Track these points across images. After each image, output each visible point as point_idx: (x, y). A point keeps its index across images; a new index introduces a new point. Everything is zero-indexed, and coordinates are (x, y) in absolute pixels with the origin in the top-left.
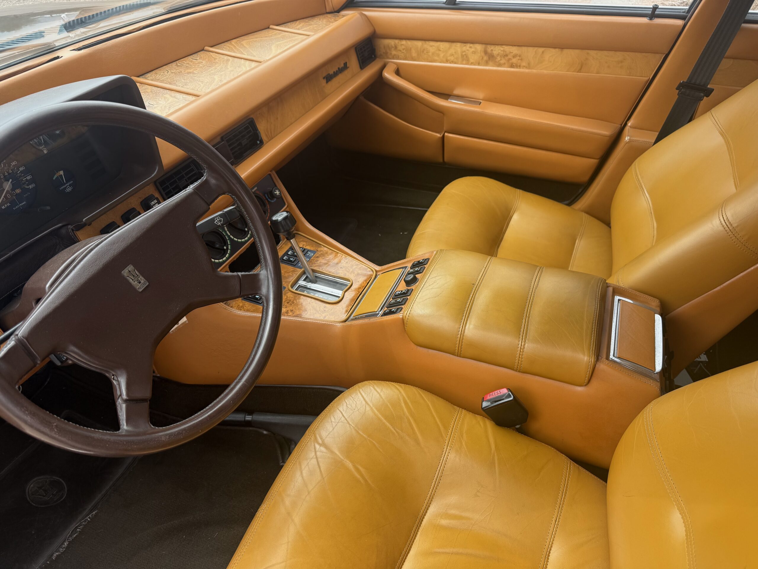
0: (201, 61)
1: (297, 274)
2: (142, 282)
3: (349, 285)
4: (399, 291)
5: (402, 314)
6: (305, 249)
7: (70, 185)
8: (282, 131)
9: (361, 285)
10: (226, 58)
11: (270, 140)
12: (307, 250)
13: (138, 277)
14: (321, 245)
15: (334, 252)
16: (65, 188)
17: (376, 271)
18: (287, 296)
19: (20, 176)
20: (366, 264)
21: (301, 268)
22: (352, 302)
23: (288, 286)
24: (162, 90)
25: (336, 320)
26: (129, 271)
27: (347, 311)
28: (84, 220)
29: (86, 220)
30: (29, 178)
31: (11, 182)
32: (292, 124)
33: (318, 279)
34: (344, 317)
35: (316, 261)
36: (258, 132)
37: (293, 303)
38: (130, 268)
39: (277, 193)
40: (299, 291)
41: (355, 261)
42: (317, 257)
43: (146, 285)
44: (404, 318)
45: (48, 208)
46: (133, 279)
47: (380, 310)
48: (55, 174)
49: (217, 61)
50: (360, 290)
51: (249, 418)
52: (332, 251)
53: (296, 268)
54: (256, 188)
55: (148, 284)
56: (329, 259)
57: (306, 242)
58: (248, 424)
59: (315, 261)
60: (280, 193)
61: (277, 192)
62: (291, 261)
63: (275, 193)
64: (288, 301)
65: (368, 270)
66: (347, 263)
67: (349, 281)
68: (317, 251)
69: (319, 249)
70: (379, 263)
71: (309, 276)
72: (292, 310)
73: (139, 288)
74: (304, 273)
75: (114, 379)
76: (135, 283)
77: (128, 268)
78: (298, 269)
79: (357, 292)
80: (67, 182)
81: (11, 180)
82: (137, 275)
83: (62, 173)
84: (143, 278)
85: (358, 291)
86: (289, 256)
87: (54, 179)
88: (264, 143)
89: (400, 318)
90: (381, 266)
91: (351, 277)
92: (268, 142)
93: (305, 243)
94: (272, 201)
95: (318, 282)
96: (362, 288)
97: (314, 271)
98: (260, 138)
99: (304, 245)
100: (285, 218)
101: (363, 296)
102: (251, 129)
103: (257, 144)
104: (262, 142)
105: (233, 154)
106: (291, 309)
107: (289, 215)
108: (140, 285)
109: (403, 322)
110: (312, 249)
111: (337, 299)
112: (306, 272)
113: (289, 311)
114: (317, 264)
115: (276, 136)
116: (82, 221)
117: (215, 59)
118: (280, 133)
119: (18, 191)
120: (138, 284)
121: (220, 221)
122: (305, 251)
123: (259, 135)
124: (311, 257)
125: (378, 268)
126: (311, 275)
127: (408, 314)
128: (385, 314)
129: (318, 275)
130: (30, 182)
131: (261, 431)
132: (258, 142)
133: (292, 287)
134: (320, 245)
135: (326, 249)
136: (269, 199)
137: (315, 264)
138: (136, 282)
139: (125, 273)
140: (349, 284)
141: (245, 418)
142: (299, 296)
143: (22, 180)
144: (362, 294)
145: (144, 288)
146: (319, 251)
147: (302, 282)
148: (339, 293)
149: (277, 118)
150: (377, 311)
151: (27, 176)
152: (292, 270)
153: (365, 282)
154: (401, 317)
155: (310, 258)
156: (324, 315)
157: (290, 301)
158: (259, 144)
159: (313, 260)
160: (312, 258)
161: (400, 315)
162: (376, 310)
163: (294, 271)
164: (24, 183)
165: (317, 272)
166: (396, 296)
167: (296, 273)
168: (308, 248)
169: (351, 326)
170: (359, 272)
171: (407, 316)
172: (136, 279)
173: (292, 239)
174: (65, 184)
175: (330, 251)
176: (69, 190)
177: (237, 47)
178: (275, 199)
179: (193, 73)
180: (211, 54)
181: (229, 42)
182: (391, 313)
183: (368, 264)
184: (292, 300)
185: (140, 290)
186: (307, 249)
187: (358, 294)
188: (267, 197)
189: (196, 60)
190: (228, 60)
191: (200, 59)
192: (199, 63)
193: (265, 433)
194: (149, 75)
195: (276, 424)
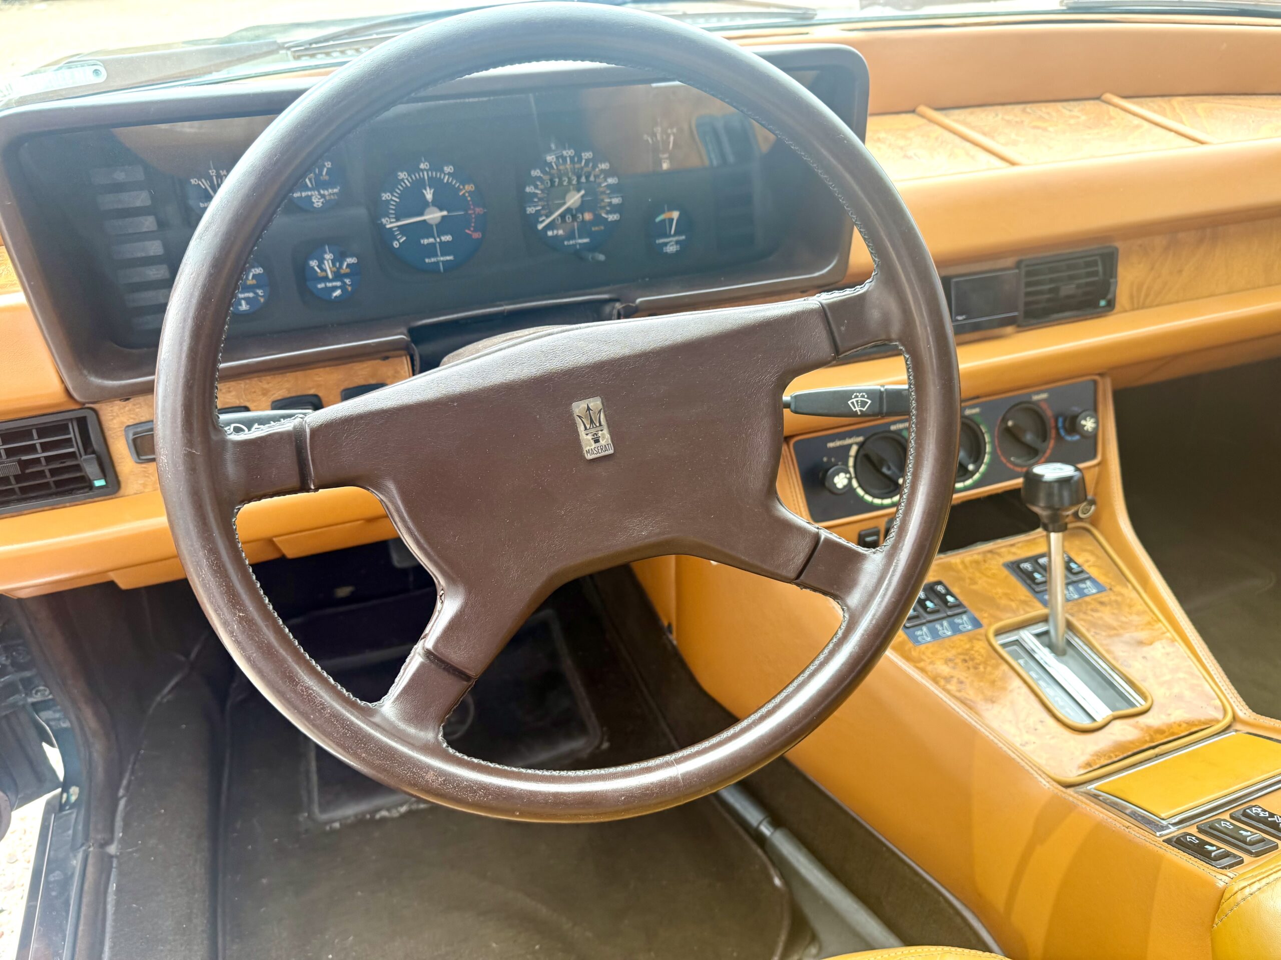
0: (1079, 114)
1: (1027, 612)
2: (603, 442)
3: (1139, 708)
4: (1264, 810)
5: (1227, 879)
6: (1082, 572)
7: (677, 242)
8: (1177, 302)
9: (1170, 726)
10: (1137, 121)
11: (1133, 309)
12: (1086, 576)
13: (599, 428)
14: (1128, 580)
15: (1151, 614)
16: (666, 244)
17: (1235, 718)
18: (972, 648)
19: (603, 193)
20: (1216, 684)
21: (1045, 604)
22: (1117, 753)
23: (990, 624)
24: (957, 140)
25: (1048, 769)
26: (589, 409)
27: (1089, 764)
28: (639, 300)
30: (616, 201)
31: (583, 196)
32: (1212, 295)
33: (1070, 651)
34: (1073, 774)
35: (1093, 610)
36: (1112, 280)
37: (976, 668)
38: (595, 403)
39: (1085, 426)
40: (1010, 653)
41: (1191, 663)
42: (1102, 603)
43: (606, 453)
44: (1226, 895)
46: (588, 427)
47: (1174, 821)
48: (663, 212)
49: (1113, 122)
50: (1158, 736)
51: (766, 830)
52: (1147, 609)
53: (1035, 600)
54: (1044, 396)
55: (611, 451)
56: (1126, 623)
57: (1097, 557)
58: (761, 840)
59: (1089, 607)
60: (1096, 429)
61: (1089, 424)
62: (1033, 579)
63: (1083, 422)
64: (967, 658)
65: (1212, 702)
66: (1168, 654)
67: (1144, 697)
68: (1111, 589)
69: (1118, 588)
70: (1255, 706)
71: (1052, 632)
72: (961, 682)
73: (588, 452)
74: (1045, 619)
76: (585, 437)
77: (591, 402)
78: (1038, 605)
79: (1148, 738)
80: (677, 233)
81: (583, 192)
82: (600, 424)
83: (675, 215)
84: (608, 436)
85: (1151, 736)
86: (1037, 567)
87: (658, 219)
88: (1116, 310)
89: (1213, 885)
90: (1258, 713)
91: (1158, 693)
92: (1125, 311)
93: (1092, 559)
94: (1068, 438)
95: (1065, 658)
96: (1166, 734)
97: (1070, 626)
98: (1110, 296)
99: (1087, 561)
100: (1064, 482)
101: (1157, 756)
102: (1100, 268)
103: (1096, 305)
104: (1111, 305)
105: (1027, 304)
106: (962, 678)
107: (1075, 479)
108: (594, 445)
109: (1219, 903)
110: (1102, 579)
111: (1086, 723)
112: (1051, 620)
113: (955, 681)
114: (1089, 618)
115: (1158, 305)
116: (634, 302)
117: (1111, 118)
118: (1170, 303)
119: (588, 216)
120: (592, 442)
121: (863, 403)
122: (1074, 575)
123: (1112, 289)
124: (1087, 595)
125: (1244, 712)
126: (1058, 633)
127: (1247, 891)
128: (1179, 843)
129: (1076, 641)
130: (614, 209)
131: (772, 871)
132: (1103, 303)
133: (998, 633)
134: (1125, 580)
135: (1134, 595)
136: (1062, 432)
137: (1085, 613)
138: (590, 437)
139: (579, 407)
140: (1141, 704)
141: (760, 823)
142: (1000, 661)
143: (603, 200)
144: (1157, 751)
145: (598, 455)
146: (1114, 592)
147: (1027, 636)
148: (1101, 712)
149: (1180, 271)
150: (1163, 819)
151: (614, 197)
152: (1023, 598)
153: (1184, 725)
154: (1221, 884)
155: (1082, 594)
156: (1026, 737)
157: (972, 659)
158: (1103, 307)
159: (1087, 603)
160: (1087, 599)
161: (1220, 878)
162: (1163, 815)
163: (1025, 603)
164: (603, 208)
165: (1079, 635)
166: (1245, 814)
167: (1028, 609)
168: (1093, 572)
169: (1071, 808)
170: (1187, 694)
171: (1239, 896)
172: (594, 430)
173: (1054, 531)
174: (670, 236)
175: (1140, 607)
176: (671, 249)
177: (1178, 110)
178: (1076, 438)
179: (1045, 129)
180: (1111, 108)
181: (1166, 99)
182: (1199, 850)
183: (1223, 688)
184: (979, 659)
185: (589, 457)
186: (1087, 573)
187: (1146, 742)
188: (1060, 424)
189: (1070, 111)
190: (1138, 127)
191: (1077, 112)
192: (1072, 117)
193: (777, 881)
194: (957, 112)
195: (805, 883)
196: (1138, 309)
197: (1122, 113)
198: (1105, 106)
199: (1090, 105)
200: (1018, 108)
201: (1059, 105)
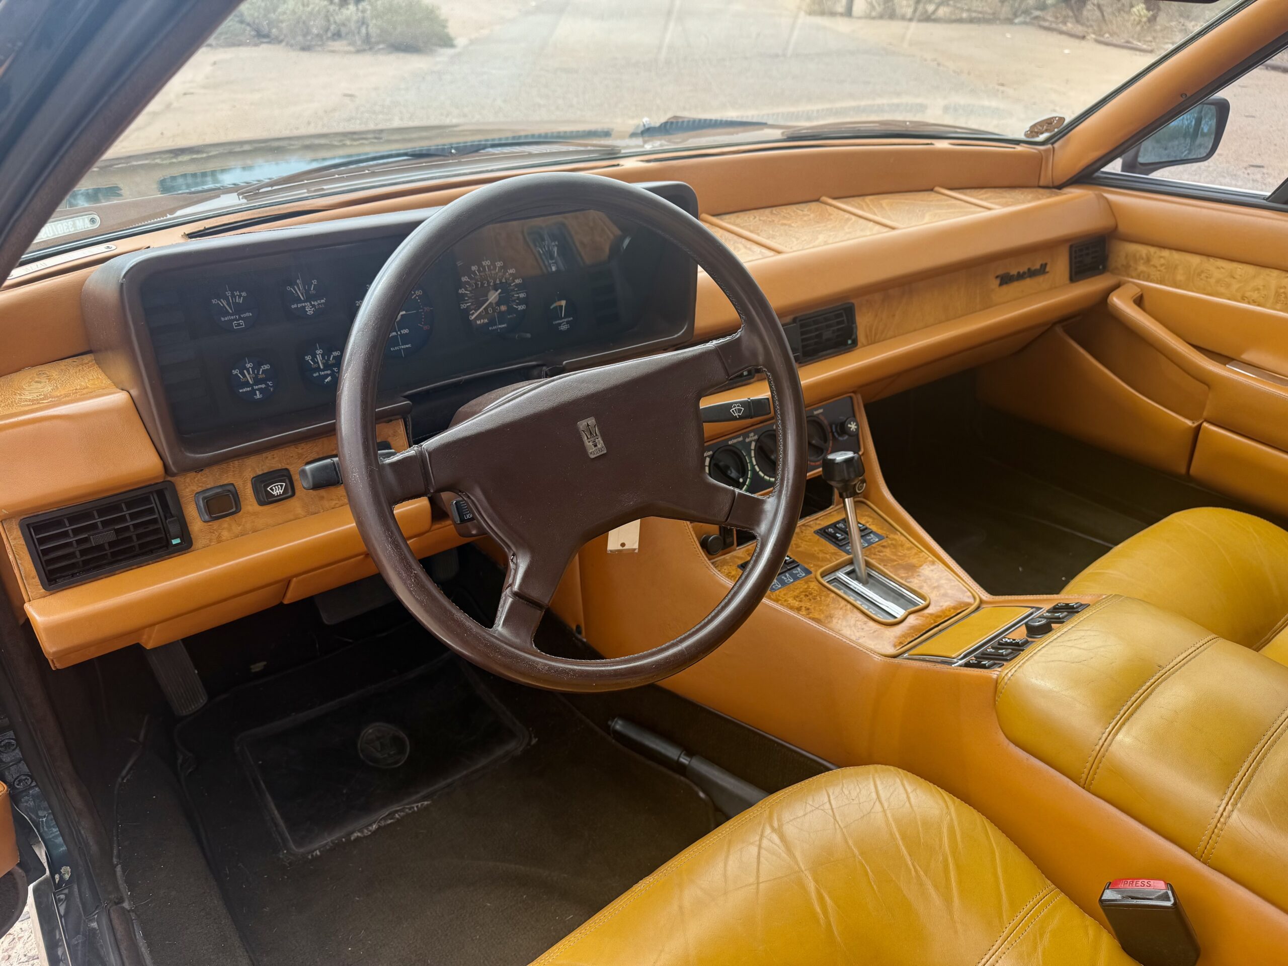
0: (808, 213)
1: (837, 560)
2: (599, 446)
3: (921, 606)
4: (1009, 639)
5: (998, 673)
6: (866, 528)
7: (568, 322)
8: (895, 337)
9: (943, 611)
10: (847, 215)
11: (869, 344)
12: (870, 531)
13: (596, 437)
14: (897, 530)
15: (916, 548)
16: (560, 324)
17: (981, 601)
18: (809, 587)
19: (513, 290)
20: (966, 583)
21: (848, 553)
22: (916, 633)
23: (816, 571)
24: (736, 238)
25: (877, 650)
26: (588, 425)
27: (901, 643)
28: (564, 363)
29: (566, 363)
30: (522, 295)
31: (499, 294)
32: (915, 330)
33: (871, 581)
34: (892, 651)
35: (879, 552)
36: (854, 325)
37: (815, 599)
38: (591, 421)
39: (851, 428)
40: (833, 586)
41: (948, 573)
42: (884, 547)
43: (602, 453)
44: (999, 681)
45: (529, 335)
46: (589, 437)
47: (960, 657)
48: (555, 302)
49: (831, 217)
50: (939, 619)
51: (684, 760)
52: (912, 546)
53: (841, 551)
54: (821, 411)
55: (605, 452)
56: (902, 556)
57: (874, 519)
58: (681, 769)
59: (876, 550)
60: (857, 429)
61: (853, 426)
62: (837, 538)
63: (849, 426)
64: (807, 593)
65: (966, 594)
66: (932, 570)
67: (923, 598)
68: (887, 537)
69: (892, 536)
70: (991, 591)
71: (857, 570)
72: (808, 609)
73: (591, 453)
74: (851, 562)
75: (512, 560)
76: (588, 444)
77: (588, 421)
78: (844, 554)
79: (932, 622)
80: (565, 317)
81: (500, 291)
82: (596, 435)
83: (563, 303)
84: (602, 442)
85: (934, 620)
86: (837, 530)
87: (552, 307)
88: (858, 346)
89: (991, 678)
90: (993, 595)
91: (933, 596)
92: (864, 346)
93: (870, 520)
94: (841, 439)
95: (868, 585)
96: (943, 616)
97: (868, 564)
98: (853, 337)
99: (868, 522)
100: (849, 462)
101: (940, 631)
102: (845, 318)
103: (846, 344)
104: (855, 343)
105: (803, 347)
106: (808, 606)
107: (856, 458)
108: (594, 449)
109: (996, 687)
110: (879, 532)
111: (892, 620)
112: (855, 561)
113: (803, 608)
114: (878, 557)
115: (883, 340)
116: (562, 364)
117: (829, 214)
118: (891, 338)
119: (503, 308)
120: (593, 447)
121: (739, 411)
122: (864, 532)
123: (855, 331)
124: (873, 543)
125: (985, 596)
126: (862, 570)
127: (1009, 675)
128: (968, 665)
129: (874, 573)
130: (521, 301)
131: (696, 789)
132: (850, 342)
133: (823, 575)
134: (894, 530)
135: (902, 538)
136: (836, 434)
137: (875, 554)
138: (591, 444)
139: (582, 424)
140: (922, 603)
141: (679, 757)
142: (829, 592)
143: (513, 296)
144: (940, 627)
145: (598, 455)
146: (890, 538)
147: (841, 575)
148: (898, 612)
149: (894, 316)
150: (954, 658)
151: (520, 293)
152: (833, 551)
153: (952, 610)
154: (995, 676)
155: (870, 543)
156: (858, 634)
157: (811, 594)
158: (850, 344)
159: (874, 548)
160: (873, 545)
161: (993, 674)
162: (953, 656)
163: (835, 554)
164: (514, 301)
165: (874, 568)
166: (1000, 644)
167: (837, 557)
168: (873, 528)
169: (899, 666)
170: (950, 592)
171: (1006, 678)
172: (593, 439)
173: (848, 498)
174: (562, 318)
175: (908, 545)
176: (564, 327)
177: (871, 206)
178: (846, 437)
179: (790, 226)
180: (827, 207)
182: (978, 666)
183: (970, 585)
184: (815, 593)
185: (592, 456)
186: (870, 529)
187: (932, 624)
188: (834, 430)
189: (802, 211)
190: (848, 220)
191: (808, 211)
192: (804, 215)
193: (702, 795)
194: (727, 217)
195: (723, 790)
196: (871, 344)
197: (835, 210)
198: (823, 206)
199: (814, 205)
200: (768, 211)
201: (794, 207)
